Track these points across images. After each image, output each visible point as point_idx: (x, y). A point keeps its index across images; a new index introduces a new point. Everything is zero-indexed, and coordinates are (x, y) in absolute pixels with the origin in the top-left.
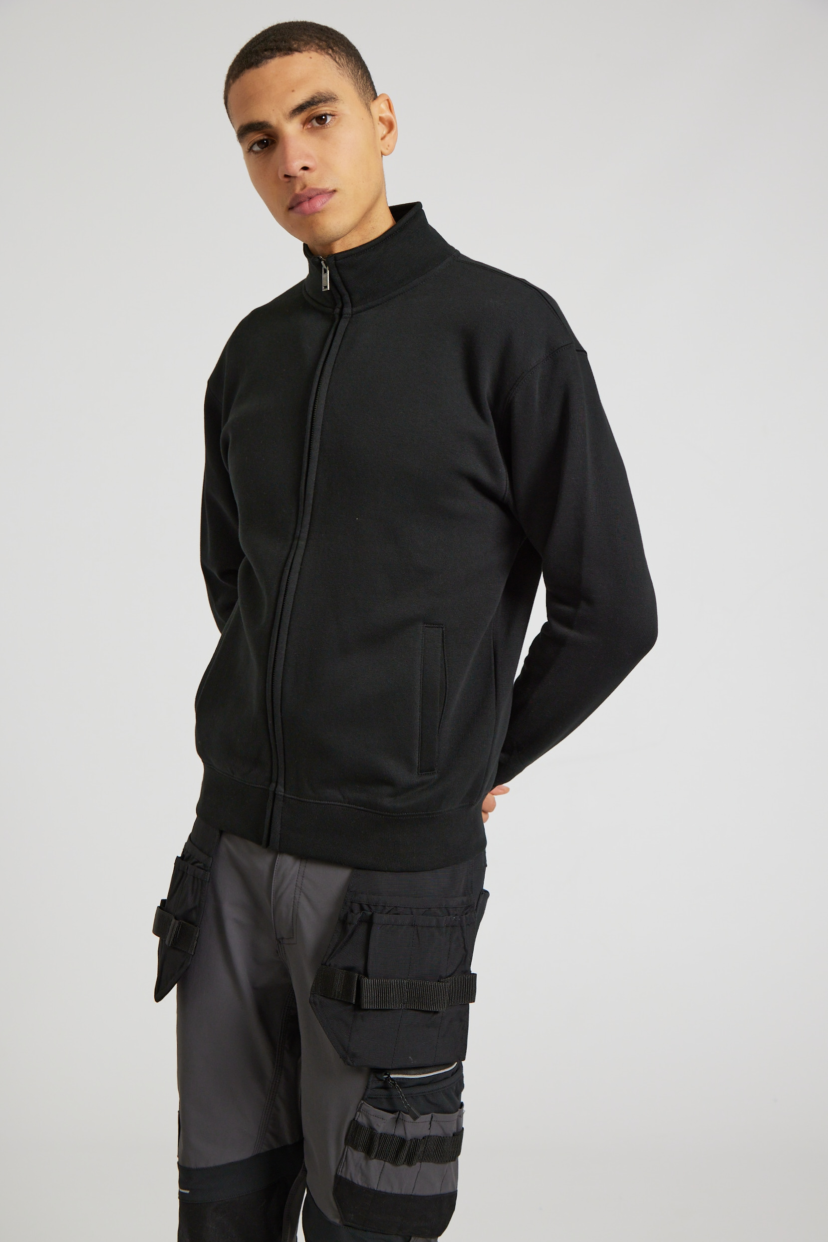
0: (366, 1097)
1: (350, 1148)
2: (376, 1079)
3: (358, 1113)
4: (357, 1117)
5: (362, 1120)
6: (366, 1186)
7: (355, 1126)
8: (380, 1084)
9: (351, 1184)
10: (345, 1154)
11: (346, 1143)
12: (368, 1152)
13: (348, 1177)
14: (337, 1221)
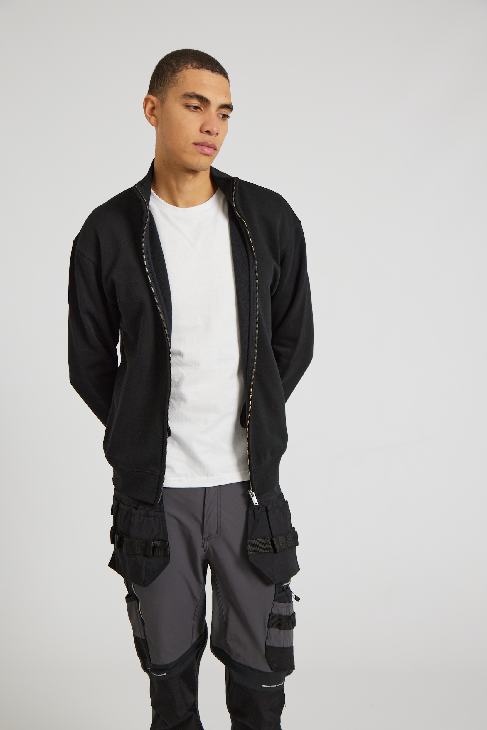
0: (275, 598)
1: (270, 628)
2: (279, 588)
3: (272, 609)
4: (272, 610)
5: (275, 612)
6: (279, 646)
7: (272, 616)
8: (281, 590)
9: (273, 648)
10: (268, 633)
11: (268, 628)
12: (279, 627)
13: (271, 645)
14: (269, 670)
